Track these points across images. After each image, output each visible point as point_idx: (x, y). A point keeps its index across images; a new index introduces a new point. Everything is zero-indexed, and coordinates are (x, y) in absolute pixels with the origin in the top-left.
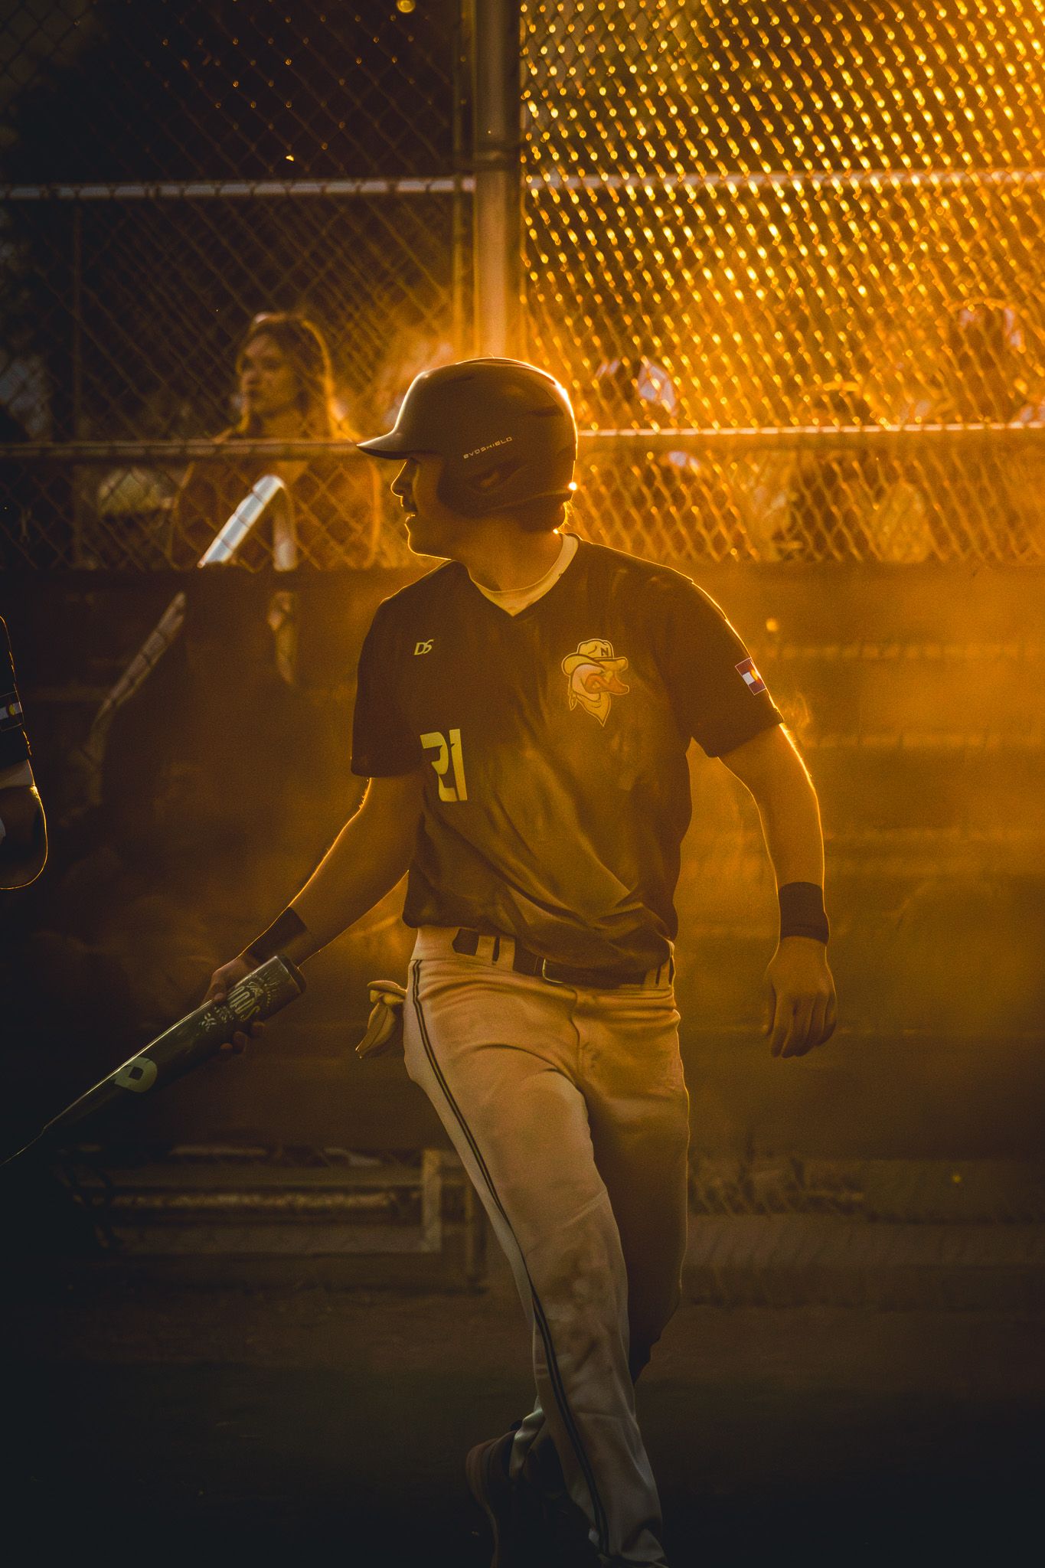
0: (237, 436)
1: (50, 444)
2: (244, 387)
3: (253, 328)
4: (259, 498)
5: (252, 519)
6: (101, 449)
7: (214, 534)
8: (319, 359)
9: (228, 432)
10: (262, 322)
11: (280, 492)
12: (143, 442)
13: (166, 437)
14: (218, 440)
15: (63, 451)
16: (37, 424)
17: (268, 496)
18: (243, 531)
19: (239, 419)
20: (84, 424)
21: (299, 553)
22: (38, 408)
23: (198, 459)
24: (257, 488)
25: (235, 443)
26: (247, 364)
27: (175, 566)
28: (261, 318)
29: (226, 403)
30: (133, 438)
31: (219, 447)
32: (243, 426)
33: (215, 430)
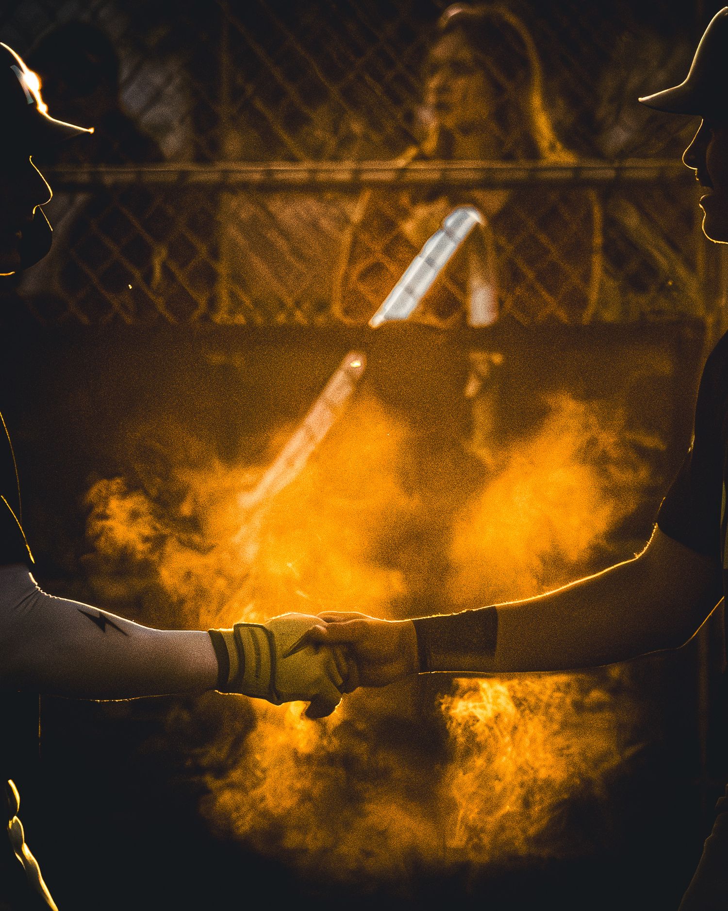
0: (421, 157)
1: (190, 167)
2: (431, 99)
3: (443, 23)
4: (450, 234)
5: (442, 259)
6: (255, 173)
7: (395, 280)
8: (525, 63)
9: (412, 152)
10: (455, 16)
11: (477, 227)
12: (307, 165)
13: (336, 158)
14: (401, 163)
15: (207, 175)
16: (172, 143)
17: (461, 233)
18: (431, 276)
19: (425, 136)
20: (233, 143)
21: (500, 304)
22: (176, 123)
23: (375, 185)
24: (450, 222)
25: (421, 166)
26: (435, 69)
27: (348, 321)
28: (453, 12)
29: (410, 117)
30: (293, 159)
31: (403, 170)
32: (431, 145)
33: (394, 148)
